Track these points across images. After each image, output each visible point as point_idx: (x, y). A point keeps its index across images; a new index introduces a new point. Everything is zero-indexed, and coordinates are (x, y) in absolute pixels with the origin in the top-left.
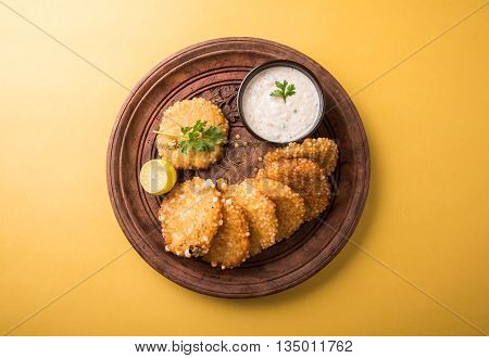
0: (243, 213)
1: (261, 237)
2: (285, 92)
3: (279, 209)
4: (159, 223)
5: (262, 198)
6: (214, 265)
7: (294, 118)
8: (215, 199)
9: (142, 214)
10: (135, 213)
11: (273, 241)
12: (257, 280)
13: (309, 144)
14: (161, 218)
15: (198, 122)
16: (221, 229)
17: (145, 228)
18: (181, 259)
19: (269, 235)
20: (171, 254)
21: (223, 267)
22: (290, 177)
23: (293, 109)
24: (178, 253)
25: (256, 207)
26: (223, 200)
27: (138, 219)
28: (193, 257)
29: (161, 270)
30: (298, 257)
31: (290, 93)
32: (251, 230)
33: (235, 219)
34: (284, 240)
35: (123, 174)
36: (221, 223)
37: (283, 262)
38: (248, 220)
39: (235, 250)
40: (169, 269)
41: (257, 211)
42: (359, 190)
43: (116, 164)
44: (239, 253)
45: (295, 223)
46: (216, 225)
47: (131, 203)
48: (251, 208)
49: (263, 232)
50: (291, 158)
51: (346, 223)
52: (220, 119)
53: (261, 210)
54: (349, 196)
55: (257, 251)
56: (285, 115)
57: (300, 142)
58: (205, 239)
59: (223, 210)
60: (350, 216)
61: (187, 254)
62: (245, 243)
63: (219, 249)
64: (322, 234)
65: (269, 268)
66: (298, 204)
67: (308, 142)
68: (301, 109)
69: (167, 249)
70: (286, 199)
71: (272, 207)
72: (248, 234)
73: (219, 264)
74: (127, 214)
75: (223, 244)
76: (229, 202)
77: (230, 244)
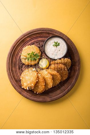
0: (43, 78)
1: (48, 85)
2: (57, 45)
3: (54, 77)
4: (21, 80)
5: (49, 74)
6: (35, 92)
7: (59, 52)
8: (36, 74)
9: (16, 77)
10: (14, 77)
11: (51, 87)
12: (47, 97)
13: (63, 60)
14: (21, 79)
15: (32, 52)
16: (37, 83)
17: (16, 81)
18: (26, 90)
19: (50, 85)
20: (23, 89)
21: (37, 93)
22: (57, 69)
23: (59, 50)
24: (25, 89)
25: (47, 77)
26: (38, 74)
27: (15, 78)
28: (29, 90)
29: (20, 93)
30: (58, 91)
31: (58, 45)
32: (45, 83)
33: (41, 80)
34: (55, 86)
35: (11, 65)
36: (37, 80)
37: (54, 93)
38: (45, 80)
39: (41, 88)
40: (23, 93)
41: (47, 78)
42: (77, 73)
43: (9, 63)
44: (42, 89)
45: (58, 82)
46: (36, 81)
47: (13, 74)
48: (46, 77)
49: (49, 84)
50: (57, 64)
51: (73, 83)
52: (39, 51)
53: (48, 77)
54: (74, 75)
55: (47, 89)
56: (56, 51)
57: (60, 59)
58: (33, 85)
59: (38, 77)
60: (74, 80)
61: (28, 89)
62: (44, 86)
63: (37, 88)
64: (66, 85)
65: (50, 94)
66: (59, 76)
67: (62, 59)
68: (61, 50)
69: (22, 87)
70: (55, 75)
71: (51, 77)
72: (44, 84)
73: (36, 92)
74: (12, 77)
75: (38, 86)
76: (40, 75)
77: (40, 87)
